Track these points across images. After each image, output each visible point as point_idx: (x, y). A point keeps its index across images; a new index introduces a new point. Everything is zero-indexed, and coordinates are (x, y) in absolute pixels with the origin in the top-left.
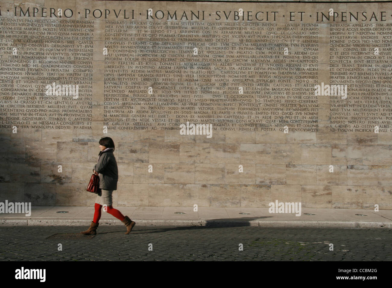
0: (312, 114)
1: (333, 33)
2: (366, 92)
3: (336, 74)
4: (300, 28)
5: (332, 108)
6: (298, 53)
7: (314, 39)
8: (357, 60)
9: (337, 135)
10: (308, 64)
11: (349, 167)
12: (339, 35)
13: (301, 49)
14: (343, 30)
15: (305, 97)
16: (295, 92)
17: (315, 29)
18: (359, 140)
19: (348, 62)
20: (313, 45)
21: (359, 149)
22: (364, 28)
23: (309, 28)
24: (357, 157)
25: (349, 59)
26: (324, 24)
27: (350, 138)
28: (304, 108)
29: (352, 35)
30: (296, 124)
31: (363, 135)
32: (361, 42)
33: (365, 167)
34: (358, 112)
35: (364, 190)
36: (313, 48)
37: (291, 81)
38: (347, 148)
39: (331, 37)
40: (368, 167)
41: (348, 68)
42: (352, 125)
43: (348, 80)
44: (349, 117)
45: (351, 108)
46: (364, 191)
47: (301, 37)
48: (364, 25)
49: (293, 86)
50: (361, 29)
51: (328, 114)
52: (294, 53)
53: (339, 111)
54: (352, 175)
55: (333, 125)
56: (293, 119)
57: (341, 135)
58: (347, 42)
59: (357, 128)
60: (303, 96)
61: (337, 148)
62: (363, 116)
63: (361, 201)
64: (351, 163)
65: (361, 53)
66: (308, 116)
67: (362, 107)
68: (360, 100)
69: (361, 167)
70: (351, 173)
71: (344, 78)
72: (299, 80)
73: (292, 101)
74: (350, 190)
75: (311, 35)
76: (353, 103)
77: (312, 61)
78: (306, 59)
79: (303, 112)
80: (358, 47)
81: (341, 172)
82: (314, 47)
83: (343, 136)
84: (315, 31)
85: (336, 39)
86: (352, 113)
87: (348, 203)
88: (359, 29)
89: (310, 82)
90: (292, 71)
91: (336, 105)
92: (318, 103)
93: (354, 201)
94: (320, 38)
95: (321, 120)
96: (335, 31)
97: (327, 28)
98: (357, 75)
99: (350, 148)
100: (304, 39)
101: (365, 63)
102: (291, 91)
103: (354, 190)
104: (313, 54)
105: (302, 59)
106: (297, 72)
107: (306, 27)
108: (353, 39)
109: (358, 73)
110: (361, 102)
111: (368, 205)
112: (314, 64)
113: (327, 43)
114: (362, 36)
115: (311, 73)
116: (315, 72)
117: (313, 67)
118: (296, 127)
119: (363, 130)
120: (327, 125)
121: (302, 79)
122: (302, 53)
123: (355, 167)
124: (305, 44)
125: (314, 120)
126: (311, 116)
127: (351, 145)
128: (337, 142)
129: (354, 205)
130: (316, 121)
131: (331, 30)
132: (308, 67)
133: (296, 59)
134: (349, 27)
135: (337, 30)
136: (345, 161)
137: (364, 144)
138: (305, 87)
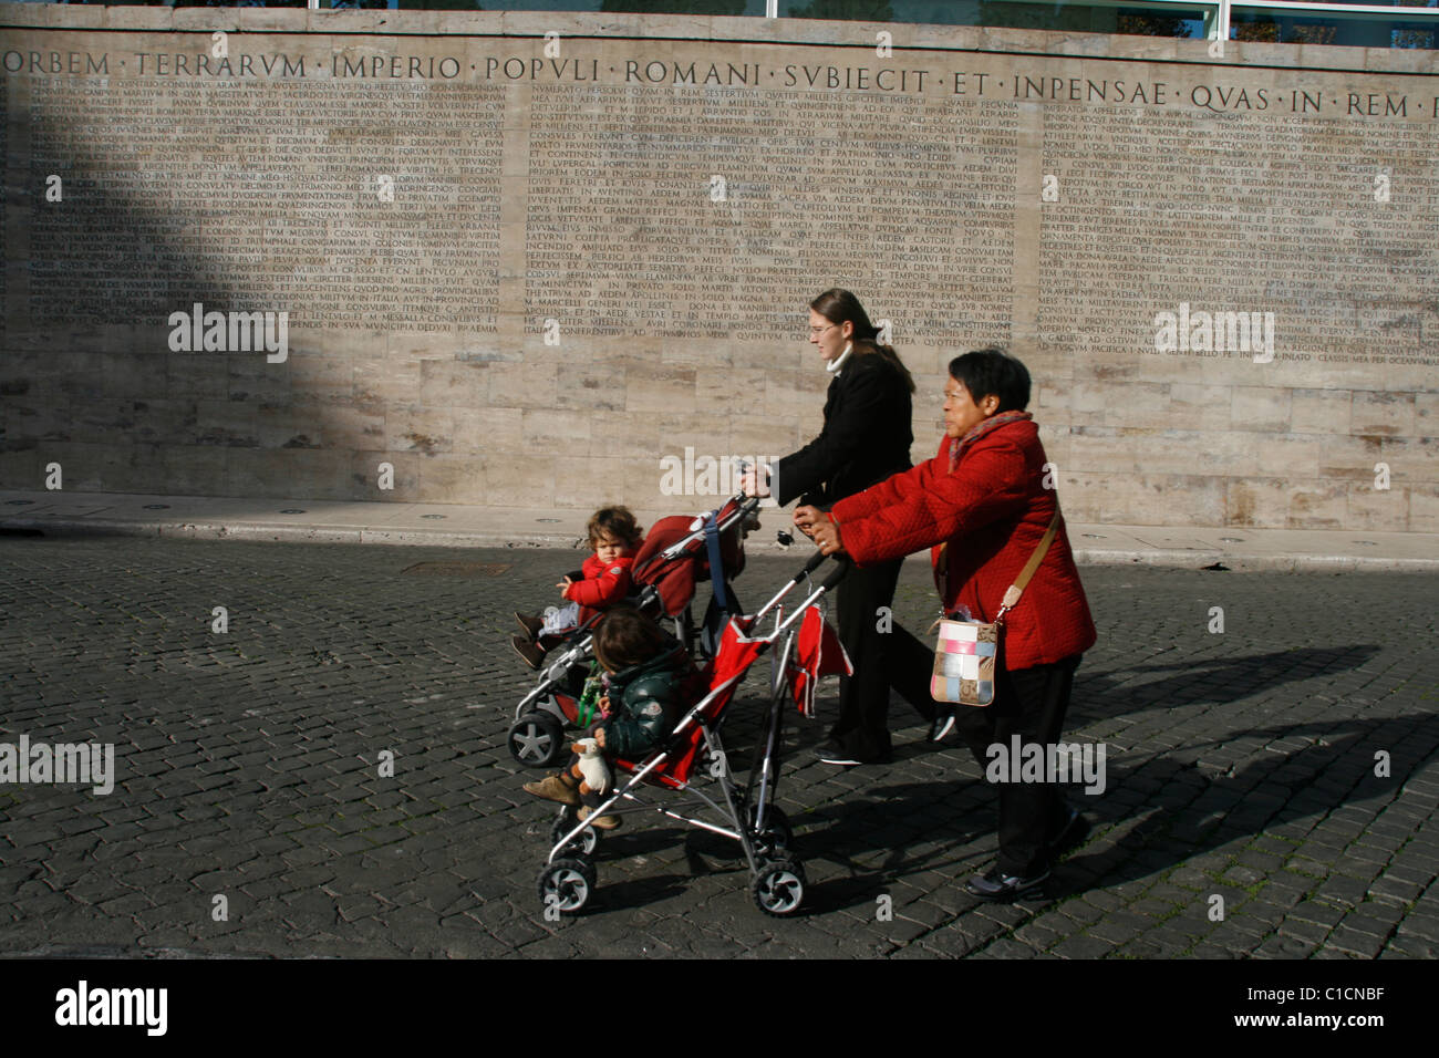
0: (999, 308)
1: (1051, 126)
2: (1119, 264)
3: (1055, 218)
4: (976, 110)
5: (1043, 296)
6: (972, 168)
7: (1008, 138)
8: (1100, 188)
9: (1051, 358)
10: (994, 193)
11: (1075, 430)
12: (1064, 131)
13: (978, 160)
14: (1074, 119)
15: (984, 270)
16: (962, 256)
17: (1012, 115)
18: (1099, 370)
19: (1083, 192)
20: (1004, 151)
21: (1098, 390)
22: (1118, 117)
23: (997, 111)
24: (1093, 410)
25: (1085, 187)
26: (1032, 105)
27: (1080, 366)
28: (981, 293)
29: (1091, 133)
30: (961, 330)
31: (1108, 360)
32: (1112, 150)
33: (1108, 432)
34: (1099, 308)
35: (1103, 482)
36: (1005, 157)
37: (953, 231)
38: (1072, 388)
39: (1046, 135)
40: (1114, 430)
41: (1081, 206)
42: (1086, 336)
43: (1081, 234)
44: (1079, 317)
45: (1086, 298)
46: (1105, 485)
47: (978, 131)
48: (1118, 111)
49: (958, 243)
50: (1112, 120)
51: (1035, 311)
52: (962, 167)
53: (1059, 305)
54: (1080, 449)
55: (1045, 336)
56: (956, 318)
57: (1060, 357)
58: (1080, 146)
59: (1096, 344)
60: (979, 266)
61: (1051, 388)
62: (1111, 317)
63: (1095, 505)
64: (1078, 423)
65: (1111, 174)
66: (989, 313)
67: (1109, 297)
68: (1105, 280)
69: (1101, 431)
70: (1078, 443)
71: (1072, 228)
72: (973, 228)
73: (955, 278)
74: (1073, 481)
75: (1001, 128)
76: (1089, 285)
77: (1002, 188)
78: (989, 182)
79: (978, 304)
80: (1104, 160)
81: (1057, 442)
82: (1008, 156)
83: (1064, 360)
84: (1012, 120)
85: (1057, 140)
86: (1087, 308)
87: (1069, 510)
88: (1108, 120)
89: (996, 236)
90: (956, 209)
91: (1054, 290)
92: (1013, 283)
93: (1081, 505)
94: (1023, 135)
95: (1019, 323)
96: (1055, 121)
97: (1038, 112)
98: (1100, 224)
99: (1079, 388)
100: (986, 137)
101: (1118, 196)
102: (953, 255)
103: (1081, 482)
104: (1006, 171)
105: (979, 181)
106: (969, 211)
107: (991, 109)
108: (1094, 141)
109: (1104, 219)
110: (1107, 284)
111: (1109, 515)
112: (1005, 194)
113: (1037, 147)
114: (1114, 135)
115: (998, 215)
116: (1008, 212)
117: (1004, 202)
118: (961, 338)
119: (1109, 349)
120: (1031, 335)
121: (979, 228)
122: (980, 168)
123: (1088, 430)
124: (987, 146)
125: (1003, 322)
126: (996, 312)
127: (1082, 382)
128: (1050, 373)
129: (1080, 515)
130: (1007, 326)
131: (1047, 117)
132: (993, 201)
133: (967, 182)
134: (1085, 114)
135: (1060, 118)
136: (1067, 417)
137: (1109, 379)
138: (984, 247)
